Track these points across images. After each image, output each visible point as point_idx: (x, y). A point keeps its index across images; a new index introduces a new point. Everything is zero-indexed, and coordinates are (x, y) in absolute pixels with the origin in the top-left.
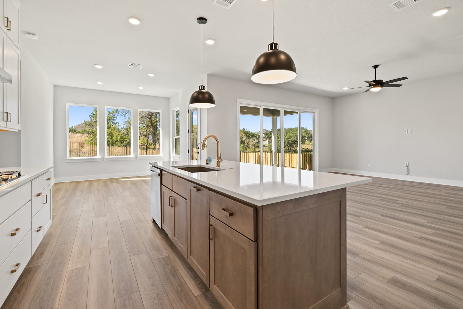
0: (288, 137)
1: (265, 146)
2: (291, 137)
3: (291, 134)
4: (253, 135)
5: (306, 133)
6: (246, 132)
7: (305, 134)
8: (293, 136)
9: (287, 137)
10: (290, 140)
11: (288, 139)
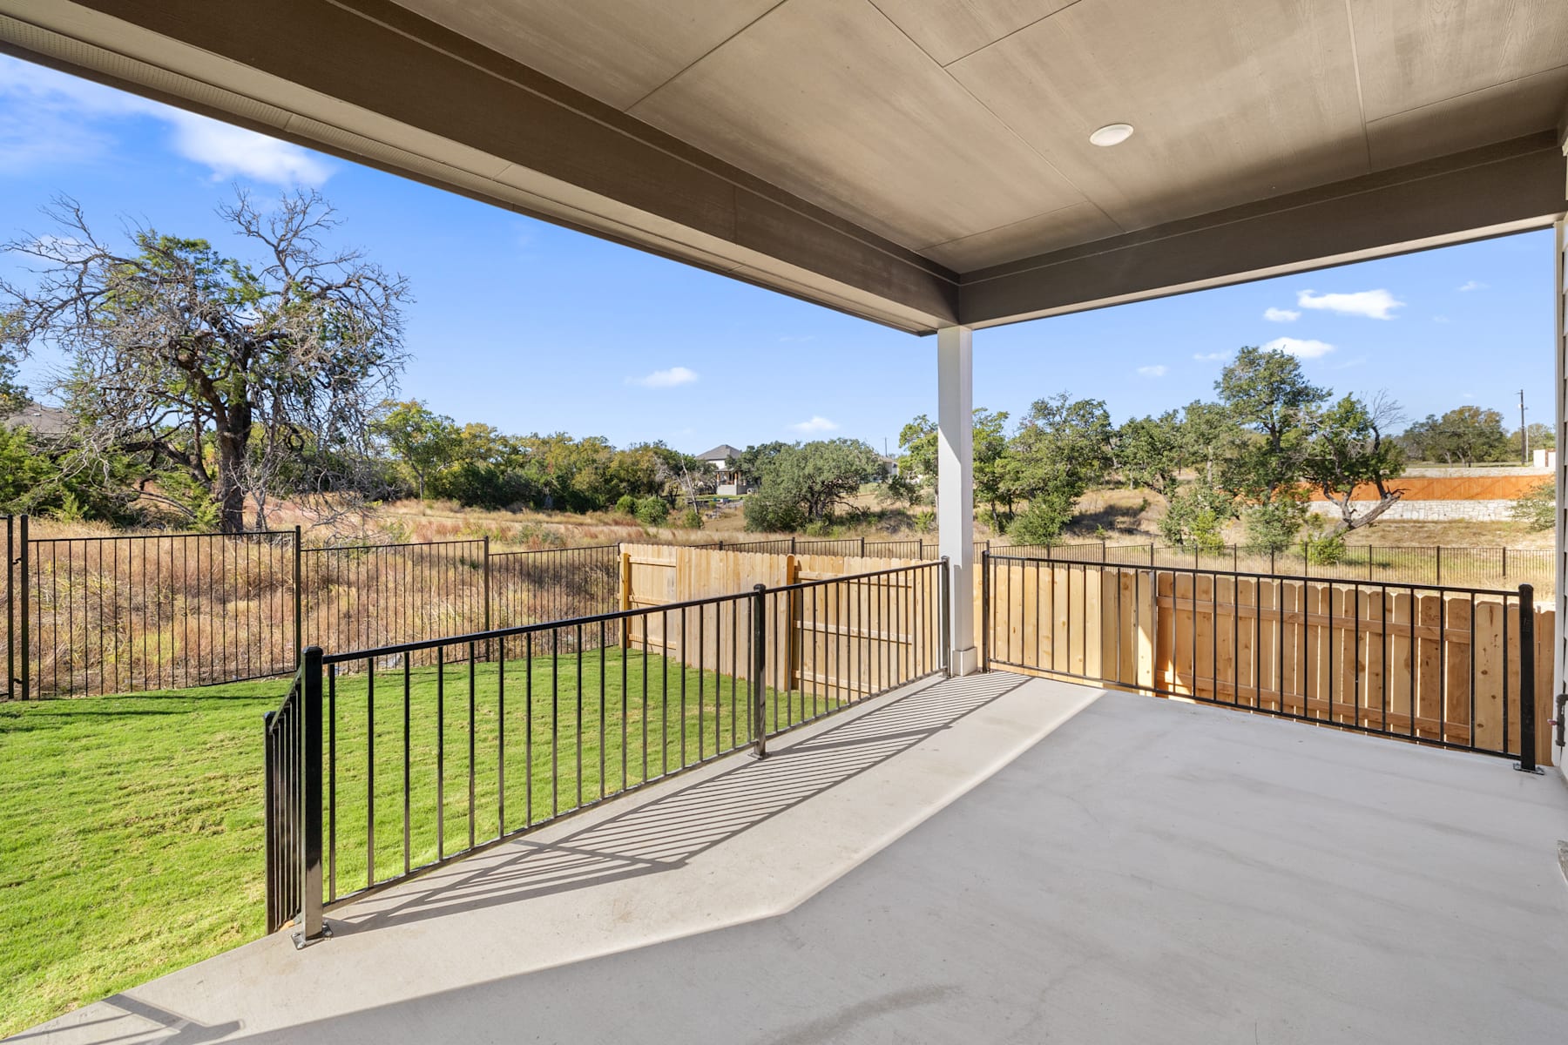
0: (812, 472)
1: (729, 501)
2: (820, 470)
3: (820, 463)
4: (692, 465)
5: (868, 458)
6: (665, 453)
7: (864, 461)
8: (826, 467)
9: (807, 472)
10: (819, 480)
11: (810, 476)
